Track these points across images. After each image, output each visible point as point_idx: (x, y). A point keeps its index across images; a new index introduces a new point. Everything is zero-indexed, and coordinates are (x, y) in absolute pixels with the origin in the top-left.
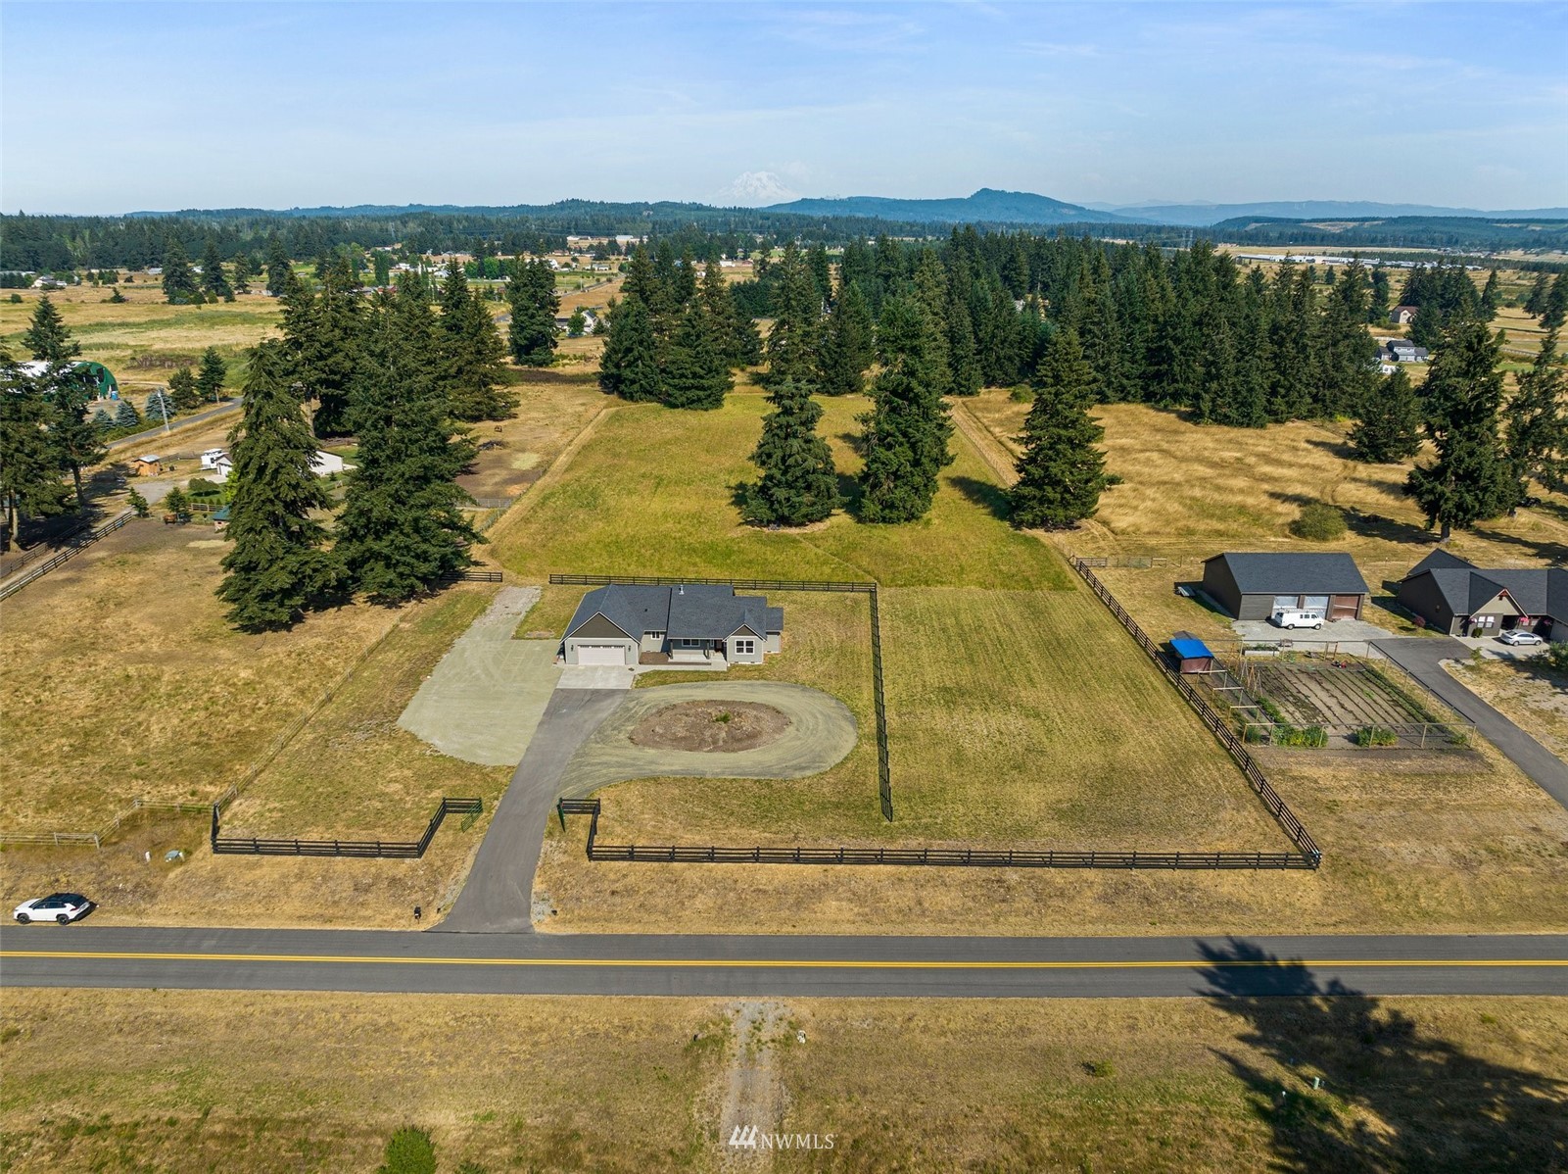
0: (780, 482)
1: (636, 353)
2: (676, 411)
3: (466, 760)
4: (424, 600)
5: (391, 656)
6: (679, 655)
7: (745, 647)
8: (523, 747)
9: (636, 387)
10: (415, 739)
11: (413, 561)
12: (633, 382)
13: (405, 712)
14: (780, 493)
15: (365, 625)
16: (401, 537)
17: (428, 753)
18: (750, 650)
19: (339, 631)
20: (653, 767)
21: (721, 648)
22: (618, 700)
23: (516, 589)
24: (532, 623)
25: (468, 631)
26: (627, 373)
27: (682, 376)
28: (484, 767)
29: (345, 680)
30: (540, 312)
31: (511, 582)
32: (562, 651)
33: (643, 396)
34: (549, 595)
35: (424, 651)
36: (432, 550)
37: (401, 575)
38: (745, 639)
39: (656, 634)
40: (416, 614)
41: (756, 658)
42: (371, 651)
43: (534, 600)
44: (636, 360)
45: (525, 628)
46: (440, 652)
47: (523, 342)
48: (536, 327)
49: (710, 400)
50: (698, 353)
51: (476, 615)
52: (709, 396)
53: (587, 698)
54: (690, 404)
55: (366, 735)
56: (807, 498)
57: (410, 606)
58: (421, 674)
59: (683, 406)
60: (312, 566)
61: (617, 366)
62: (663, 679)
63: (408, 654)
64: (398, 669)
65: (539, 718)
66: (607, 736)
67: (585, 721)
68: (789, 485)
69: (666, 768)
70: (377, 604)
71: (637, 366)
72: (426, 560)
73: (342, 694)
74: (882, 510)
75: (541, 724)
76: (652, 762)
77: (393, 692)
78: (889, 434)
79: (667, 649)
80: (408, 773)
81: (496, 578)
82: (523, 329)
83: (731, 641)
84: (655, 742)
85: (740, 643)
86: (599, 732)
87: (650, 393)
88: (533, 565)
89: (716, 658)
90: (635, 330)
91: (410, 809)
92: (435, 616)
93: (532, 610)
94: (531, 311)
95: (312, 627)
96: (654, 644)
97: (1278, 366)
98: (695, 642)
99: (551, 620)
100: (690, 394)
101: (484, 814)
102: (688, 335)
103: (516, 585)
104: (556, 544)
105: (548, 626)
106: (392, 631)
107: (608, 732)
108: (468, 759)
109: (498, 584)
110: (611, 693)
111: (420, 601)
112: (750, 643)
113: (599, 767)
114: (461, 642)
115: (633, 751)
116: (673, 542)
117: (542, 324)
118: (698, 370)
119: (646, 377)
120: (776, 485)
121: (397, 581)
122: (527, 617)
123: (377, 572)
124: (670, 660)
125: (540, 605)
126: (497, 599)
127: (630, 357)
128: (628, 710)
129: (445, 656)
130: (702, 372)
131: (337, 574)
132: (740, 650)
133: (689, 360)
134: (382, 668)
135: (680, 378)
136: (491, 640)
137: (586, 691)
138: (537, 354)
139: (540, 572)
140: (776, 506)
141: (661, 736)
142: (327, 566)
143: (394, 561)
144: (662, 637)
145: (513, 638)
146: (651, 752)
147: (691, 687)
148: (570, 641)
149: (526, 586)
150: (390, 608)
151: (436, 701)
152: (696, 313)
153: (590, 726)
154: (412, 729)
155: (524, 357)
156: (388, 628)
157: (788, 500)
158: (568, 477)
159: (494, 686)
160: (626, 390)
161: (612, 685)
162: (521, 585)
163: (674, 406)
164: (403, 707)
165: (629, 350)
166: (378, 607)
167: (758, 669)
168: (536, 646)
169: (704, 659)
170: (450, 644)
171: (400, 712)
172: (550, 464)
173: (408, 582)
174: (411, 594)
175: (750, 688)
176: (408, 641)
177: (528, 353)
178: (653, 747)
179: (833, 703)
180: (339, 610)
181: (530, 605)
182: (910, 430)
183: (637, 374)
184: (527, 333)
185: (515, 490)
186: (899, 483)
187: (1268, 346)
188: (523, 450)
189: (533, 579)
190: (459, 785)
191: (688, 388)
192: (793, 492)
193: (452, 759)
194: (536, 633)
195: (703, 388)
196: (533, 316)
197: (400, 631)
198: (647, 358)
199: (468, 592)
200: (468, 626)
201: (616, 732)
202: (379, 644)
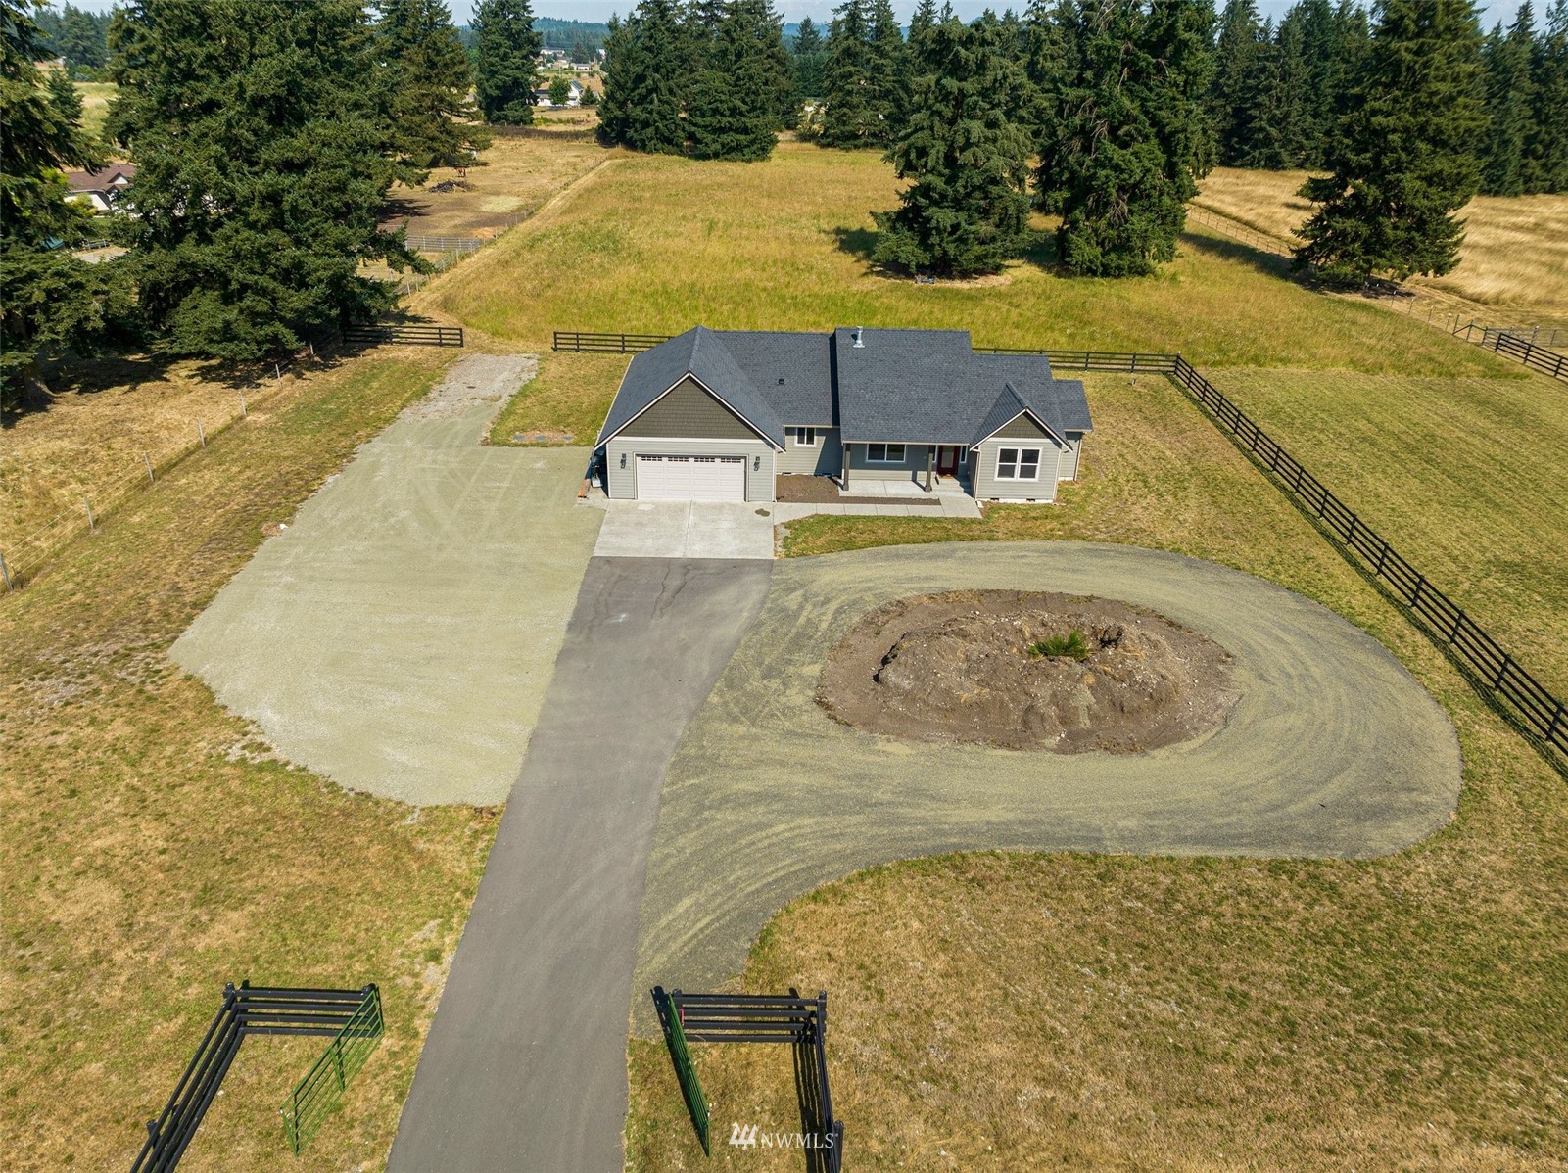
0: (943, 196)
1: (650, 82)
2: (708, 162)
3: (344, 782)
4: (308, 374)
5: (211, 478)
6: (862, 483)
7: (1018, 464)
8: (520, 732)
9: (650, 131)
10: (207, 703)
11: (272, 285)
12: (646, 124)
13: (201, 618)
14: (944, 217)
15: (174, 416)
16: (246, 233)
17: (235, 753)
18: (1028, 472)
19: (116, 426)
20: (926, 811)
21: (959, 465)
22: (755, 588)
23: (488, 358)
24: (524, 417)
25: (388, 428)
26: (637, 112)
27: (716, 111)
28: (401, 810)
29: (83, 534)
30: (516, 53)
31: (480, 347)
32: (599, 469)
33: (659, 145)
34: (554, 369)
35: (285, 468)
36: (311, 262)
37: (254, 317)
38: (1020, 444)
39: (806, 434)
40: (287, 398)
41: (1041, 489)
42: (169, 467)
43: (525, 376)
44: (650, 92)
45: (511, 424)
46: (321, 470)
47: (494, 93)
48: (509, 72)
49: (754, 147)
50: (739, 79)
51: (409, 400)
52: (753, 142)
53: (674, 582)
54: (727, 152)
55: (73, 690)
56: (985, 228)
57: (278, 385)
58: (266, 519)
59: (716, 155)
60: (44, 284)
61: (622, 105)
62: (847, 536)
63: (248, 473)
64: (217, 506)
65: (556, 637)
66: (756, 697)
67: (684, 649)
68: (958, 205)
69: (967, 815)
70: (213, 380)
71: (652, 102)
72: (302, 284)
73: (59, 567)
74: (1103, 255)
75: (564, 656)
76: (915, 793)
77: (187, 562)
78: (1129, 119)
79: (832, 467)
80: (152, 835)
81: (451, 340)
82: (493, 73)
83: (990, 448)
84: (894, 715)
85: (1008, 456)
86: (730, 686)
87: (667, 142)
88: (521, 322)
89: (948, 488)
90: (649, 49)
91: (114, 1014)
92: (324, 401)
93: (523, 393)
94: (502, 51)
95: (61, 420)
96: (804, 457)
97: (1537, 113)
98: (896, 450)
99: (563, 410)
100: (725, 138)
101: (388, 1041)
102: (724, 53)
103: (489, 351)
104: (560, 293)
105: (559, 421)
106: (228, 428)
107: (755, 685)
108: (352, 779)
109: (455, 350)
110: (732, 570)
111: (299, 376)
112: (1031, 456)
113: (758, 813)
114: (374, 451)
115: (845, 752)
116: (763, 295)
117: (518, 68)
118: (739, 103)
119: (664, 118)
120: (936, 203)
121: (242, 328)
122: (513, 403)
123: (202, 311)
124: (842, 493)
125: (539, 385)
126: (453, 372)
127: (642, 90)
128: (790, 616)
129: (330, 479)
130: (744, 108)
131: (106, 304)
132: (1006, 472)
133: (725, 89)
134: (179, 506)
135: (713, 115)
136: (436, 446)
137: (668, 563)
138: (512, 110)
139: (534, 333)
140: (934, 239)
141: (908, 697)
142: (79, 286)
143: (234, 286)
144: (819, 441)
145: (485, 443)
146: (897, 753)
147: (920, 556)
148: (619, 446)
149: (509, 353)
150: (236, 386)
151: (289, 587)
152: (736, 21)
153: (697, 664)
154: (206, 671)
155: (496, 113)
156: (221, 420)
157: (955, 227)
158: (567, 219)
159: (440, 548)
160: (636, 136)
161: (728, 548)
162: (500, 352)
163: (705, 157)
164: (200, 605)
165: (640, 79)
166: (213, 384)
167: (1047, 513)
168: (538, 461)
169: (915, 492)
170: (348, 455)
171: (189, 619)
172: (539, 207)
173: (268, 330)
174: (277, 359)
175: (1061, 562)
176: (256, 448)
177: (500, 108)
178: (900, 735)
179: (1289, 601)
180: (133, 389)
181: (519, 385)
182: (1162, 113)
183: (651, 112)
184: (499, 79)
185: (487, 232)
186: (1136, 207)
187: (1526, 84)
188: (498, 193)
189: (521, 344)
190: (310, 889)
191: (722, 130)
192: (962, 217)
193: (303, 777)
194: (532, 436)
195: (746, 131)
196: (505, 57)
197: (246, 428)
198: (665, 91)
199: (395, 361)
200: (388, 421)
201: (774, 684)
202: (189, 453)
